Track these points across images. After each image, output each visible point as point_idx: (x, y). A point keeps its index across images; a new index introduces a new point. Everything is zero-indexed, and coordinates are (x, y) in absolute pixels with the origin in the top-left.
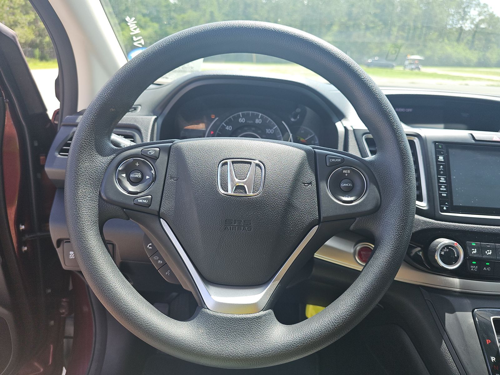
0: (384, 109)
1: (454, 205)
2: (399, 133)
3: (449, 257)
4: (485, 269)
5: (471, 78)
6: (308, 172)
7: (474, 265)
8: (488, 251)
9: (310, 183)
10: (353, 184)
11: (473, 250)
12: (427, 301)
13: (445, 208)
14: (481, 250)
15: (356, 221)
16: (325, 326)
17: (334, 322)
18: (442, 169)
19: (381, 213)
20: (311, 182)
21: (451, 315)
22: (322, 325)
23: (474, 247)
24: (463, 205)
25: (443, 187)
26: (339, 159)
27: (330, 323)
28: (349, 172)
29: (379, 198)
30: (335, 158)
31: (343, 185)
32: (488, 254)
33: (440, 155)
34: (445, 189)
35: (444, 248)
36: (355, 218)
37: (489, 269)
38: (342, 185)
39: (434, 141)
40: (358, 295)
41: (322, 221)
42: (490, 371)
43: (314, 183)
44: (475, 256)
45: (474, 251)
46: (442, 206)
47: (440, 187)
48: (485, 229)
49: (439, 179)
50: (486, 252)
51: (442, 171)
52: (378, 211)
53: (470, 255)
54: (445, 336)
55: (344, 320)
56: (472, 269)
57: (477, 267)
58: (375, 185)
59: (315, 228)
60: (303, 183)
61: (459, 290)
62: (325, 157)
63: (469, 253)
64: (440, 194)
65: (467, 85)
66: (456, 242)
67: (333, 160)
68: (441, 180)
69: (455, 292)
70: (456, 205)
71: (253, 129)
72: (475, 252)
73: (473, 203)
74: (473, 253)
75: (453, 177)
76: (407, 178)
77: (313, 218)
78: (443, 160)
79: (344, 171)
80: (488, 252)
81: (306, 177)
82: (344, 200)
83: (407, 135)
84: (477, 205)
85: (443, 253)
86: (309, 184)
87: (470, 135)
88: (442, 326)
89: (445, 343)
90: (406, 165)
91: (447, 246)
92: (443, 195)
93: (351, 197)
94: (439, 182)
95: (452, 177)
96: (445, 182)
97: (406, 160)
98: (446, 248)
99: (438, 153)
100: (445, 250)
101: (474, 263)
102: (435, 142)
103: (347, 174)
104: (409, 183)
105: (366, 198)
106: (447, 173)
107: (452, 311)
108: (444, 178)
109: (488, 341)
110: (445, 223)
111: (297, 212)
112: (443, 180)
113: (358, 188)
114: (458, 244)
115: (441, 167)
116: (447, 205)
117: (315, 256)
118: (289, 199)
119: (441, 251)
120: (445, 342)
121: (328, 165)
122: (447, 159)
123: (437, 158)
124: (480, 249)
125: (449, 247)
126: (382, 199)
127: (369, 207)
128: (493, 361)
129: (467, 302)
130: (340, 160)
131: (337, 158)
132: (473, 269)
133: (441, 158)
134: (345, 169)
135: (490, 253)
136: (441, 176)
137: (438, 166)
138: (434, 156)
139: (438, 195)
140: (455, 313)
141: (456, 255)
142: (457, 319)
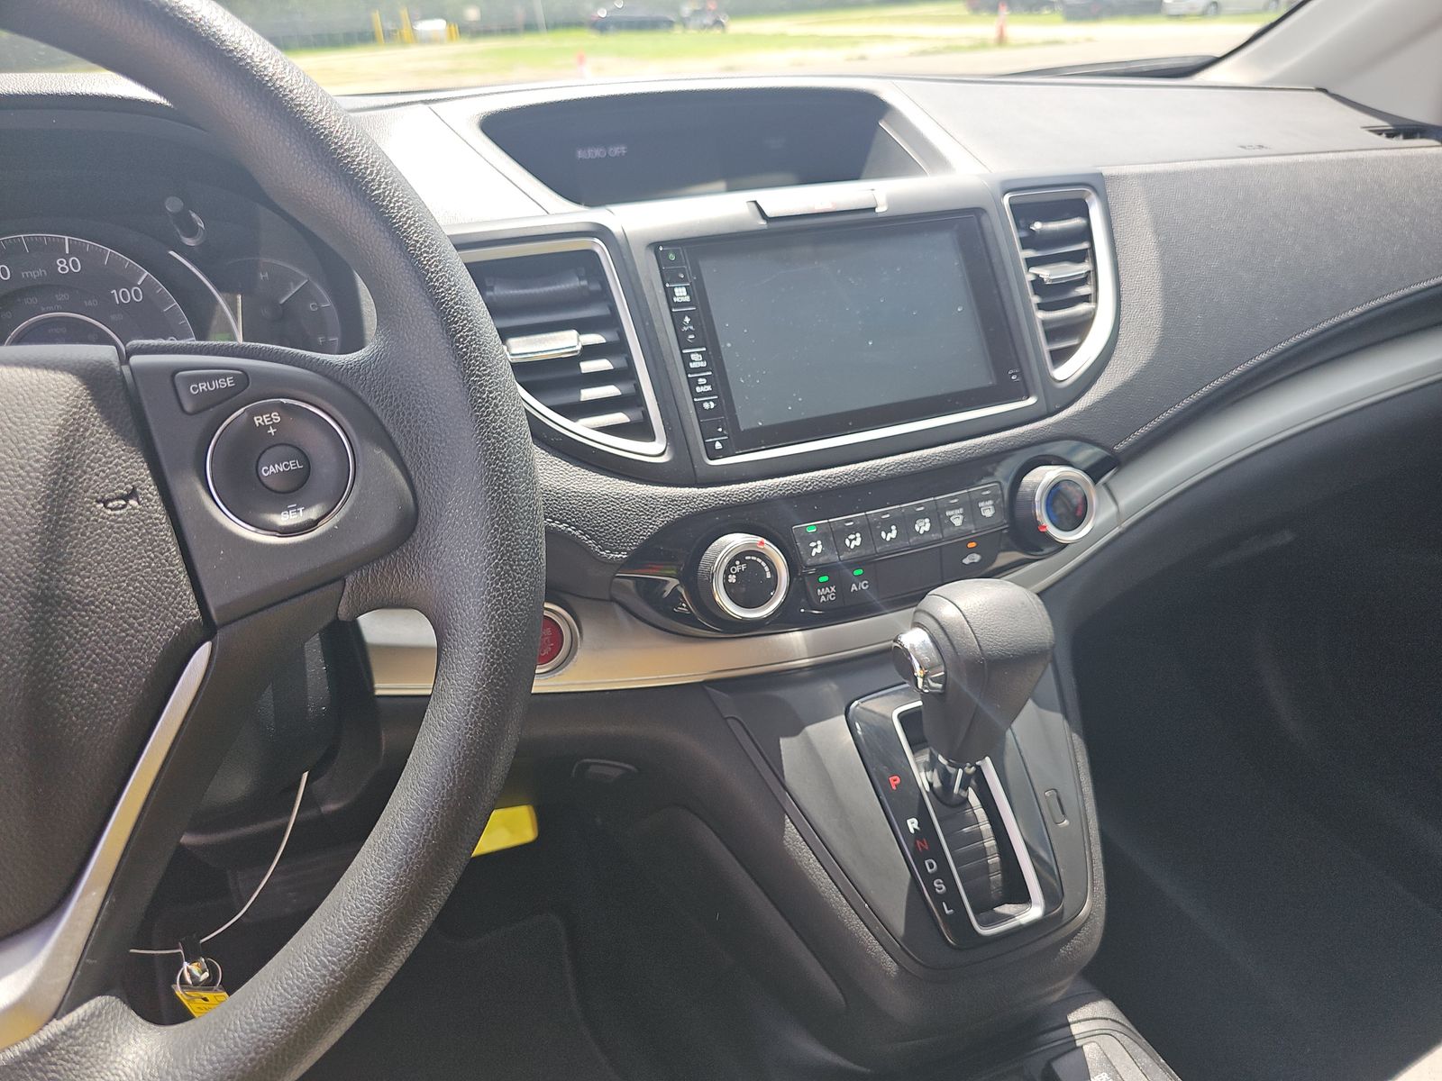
0: (340, 160)
1: (742, 429)
2: (417, 242)
3: (751, 586)
4: (854, 587)
5: (872, 38)
6: (109, 453)
7: (825, 585)
8: (852, 537)
9: (133, 494)
10: (305, 459)
11: (813, 544)
12: (729, 721)
13: (718, 446)
14: (834, 538)
15: (348, 589)
16: (298, 988)
17: (329, 961)
18: (691, 328)
19: (427, 538)
20: (134, 488)
21: (794, 739)
22: (289, 990)
23: (812, 538)
24: (767, 424)
25: (702, 381)
26: (225, 376)
27: (315, 970)
28: (276, 417)
29: (406, 487)
30: (209, 379)
31: (269, 471)
32: (852, 547)
33: (677, 282)
34: (709, 388)
35: (732, 563)
36: (341, 579)
37: (865, 585)
38: (266, 471)
39: (653, 241)
40: (397, 842)
41: (216, 621)
42: (910, 857)
43: (150, 489)
44: (821, 560)
45: (816, 546)
46: (711, 440)
47: (693, 383)
48: (835, 478)
49: (686, 359)
50: (847, 542)
51: (690, 332)
52: (415, 535)
53: (809, 562)
54: (789, 805)
55: (363, 944)
56: (823, 599)
57: (833, 589)
58: (381, 444)
59: (202, 655)
60: (98, 502)
61: (807, 660)
62: (168, 381)
63: (804, 557)
64: (698, 406)
65: (863, 58)
66: (760, 539)
67: (203, 387)
68: (693, 361)
69: (801, 669)
70: (748, 427)
71: (61, 297)
72: (819, 550)
73: (791, 412)
74: (813, 554)
75: (726, 345)
76: (480, 398)
77: (177, 623)
78: (687, 299)
79: (258, 421)
80: (851, 541)
81: (107, 476)
82: (281, 527)
83: (462, 245)
84: (803, 415)
85: (732, 579)
86: (126, 498)
87: (754, 205)
88: (776, 776)
89: (793, 823)
90: (466, 353)
91: (740, 557)
92: (706, 406)
93: (307, 506)
94: (688, 370)
95: (722, 346)
96: (703, 364)
97: (461, 336)
98: (738, 563)
99: (669, 276)
100: (737, 569)
101: (824, 579)
102: (655, 246)
103: (274, 425)
104: (488, 414)
105: (359, 499)
106: (707, 337)
107: (796, 728)
108: (698, 352)
109: (895, 781)
110: (727, 488)
111: (100, 618)
112: (697, 361)
113: (325, 468)
114: (765, 541)
115: (687, 320)
116: (722, 434)
117: (378, 692)
118: (43, 580)
119: (727, 573)
120: (791, 820)
121: (188, 407)
122: (697, 292)
123: (669, 294)
124: (832, 538)
125: (747, 558)
126: (419, 491)
127: (379, 526)
128: (912, 831)
129: (829, 688)
130: (229, 382)
131: (217, 377)
132: (826, 596)
133: (681, 294)
134: (261, 411)
135: (858, 542)
136: (690, 348)
137: (677, 320)
138: (661, 291)
139: (692, 411)
140: (804, 731)
141: (769, 575)
142: (810, 746)
